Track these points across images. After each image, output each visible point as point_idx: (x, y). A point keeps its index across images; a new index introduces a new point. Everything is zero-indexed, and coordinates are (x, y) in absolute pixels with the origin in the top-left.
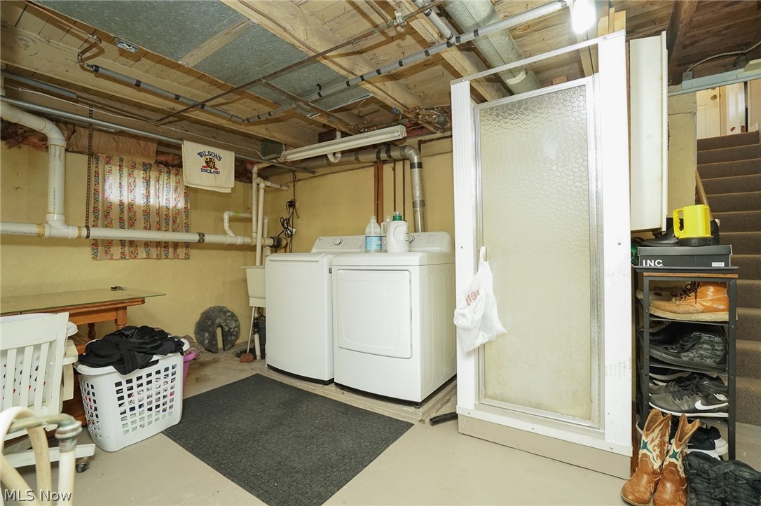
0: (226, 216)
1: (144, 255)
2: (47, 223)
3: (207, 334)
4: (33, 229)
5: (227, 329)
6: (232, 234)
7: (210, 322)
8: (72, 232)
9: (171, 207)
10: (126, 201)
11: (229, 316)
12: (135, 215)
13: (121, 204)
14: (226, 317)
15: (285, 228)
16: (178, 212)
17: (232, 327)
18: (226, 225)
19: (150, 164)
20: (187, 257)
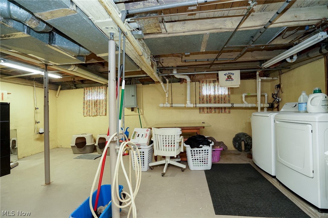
0: (243, 96)
1: (214, 112)
2: (187, 103)
3: (237, 143)
4: (183, 105)
5: (246, 143)
6: (246, 103)
7: (239, 139)
8: (192, 106)
9: (223, 94)
10: (208, 95)
11: (248, 137)
12: (211, 98)
13: (207, 95)
14: (246, 138)
15: (275, 98)
16: (225, 96)
17: (249, 142)
18: (244, 99)
19: (215, 80)
20: (229, 112)
